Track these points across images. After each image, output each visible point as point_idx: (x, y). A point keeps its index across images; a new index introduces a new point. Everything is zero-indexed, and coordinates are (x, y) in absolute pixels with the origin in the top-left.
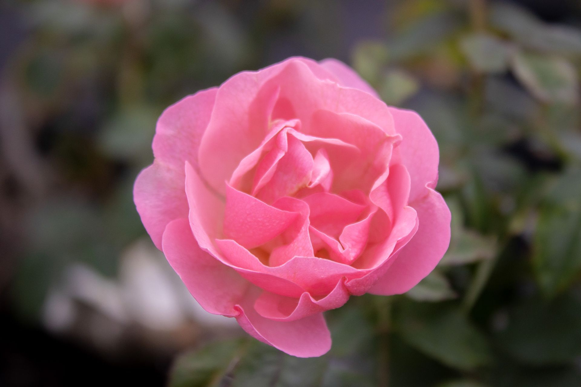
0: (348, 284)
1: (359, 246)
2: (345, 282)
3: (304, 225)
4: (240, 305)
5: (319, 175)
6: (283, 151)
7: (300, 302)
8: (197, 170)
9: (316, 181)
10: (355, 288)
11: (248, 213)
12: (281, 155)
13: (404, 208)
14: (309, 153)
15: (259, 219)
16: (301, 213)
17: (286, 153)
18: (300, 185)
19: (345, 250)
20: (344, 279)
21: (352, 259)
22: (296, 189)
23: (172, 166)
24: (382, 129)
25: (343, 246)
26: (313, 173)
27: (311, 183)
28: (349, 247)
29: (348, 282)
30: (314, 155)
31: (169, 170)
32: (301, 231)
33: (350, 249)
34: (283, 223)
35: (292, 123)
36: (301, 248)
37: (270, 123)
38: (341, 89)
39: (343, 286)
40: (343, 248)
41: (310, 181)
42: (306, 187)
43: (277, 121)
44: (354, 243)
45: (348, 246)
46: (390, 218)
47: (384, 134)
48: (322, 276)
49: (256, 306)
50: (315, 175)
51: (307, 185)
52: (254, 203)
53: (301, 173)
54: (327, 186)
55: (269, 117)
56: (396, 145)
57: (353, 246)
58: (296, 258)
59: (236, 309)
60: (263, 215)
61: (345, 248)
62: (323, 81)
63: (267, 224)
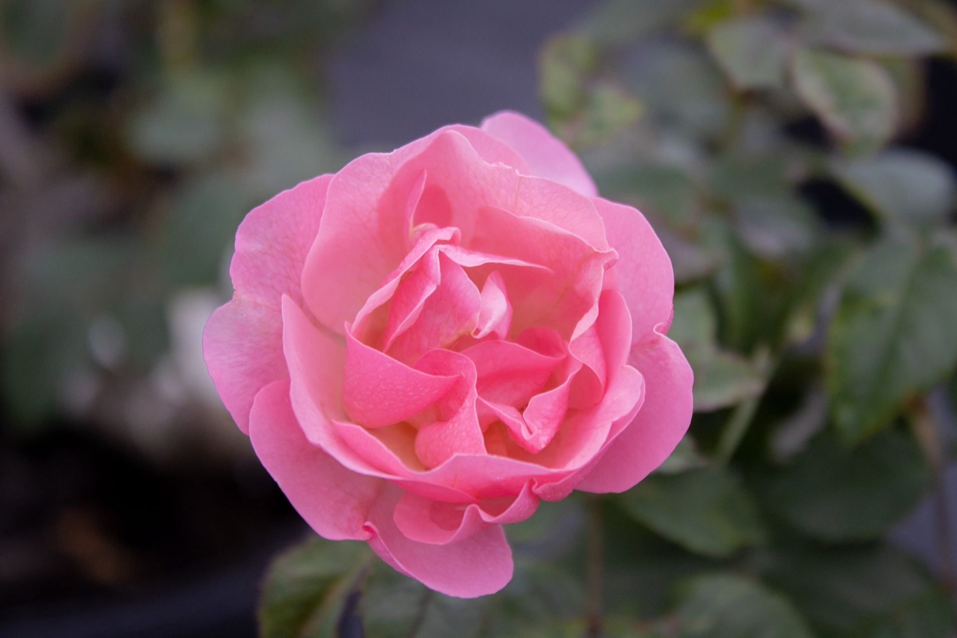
0: (538, 490)
1: (554, 425)
2: (534, 488)
3: (468, 396)
4: (374, 523)
5: (489, 318)
6: (434, 282)
7: (464, 520)
8: (300, 302)
9: (486, 329)
10: (549, 496)
11: (381, 377)
12: (430, 290)
13: (622, 368)
14: (475, 286)
15: (398, 387)
16: (463, 374)
17: (438, 287)
18: (462, 331)
19: (533, 435)
20: (532, 483)
21: (543, 446)
22: (455, 337)
23: (259, 300)
24: (587, 242)
25: (530, 427)
26: (481, 316)
27: (478, 331)
28: (539, 428)
29: (537, 488)
30: (481, 287)
31: (256, 306)
32: (464, 405)
33: (540, 431)
34: (435, 392)
35: (446, 233)
36: (464, 434)
37: (413, 230)
38: (521, 178)
39: (530, 493)
40: (531, 432)
41: (477, 327)
42: (470, 336)
43: (422, 226)
44: (546, 421)
45: (536, 428)
46: (602, 380)
47: (590, 248)
48: (498, 478)
49: (396, 517)
50: (484, 319)
51: (472, 333)
52: (390, 365)
53: (462, 315)
54: (503, 332)
55: (411, 221)
56: (608, 267)
57: (545, 426)
58: (457, 458)
59: (367, 528)
60: (405, 382)
61: (533, 432)
62: (494, 165)
63: (411, 394)
